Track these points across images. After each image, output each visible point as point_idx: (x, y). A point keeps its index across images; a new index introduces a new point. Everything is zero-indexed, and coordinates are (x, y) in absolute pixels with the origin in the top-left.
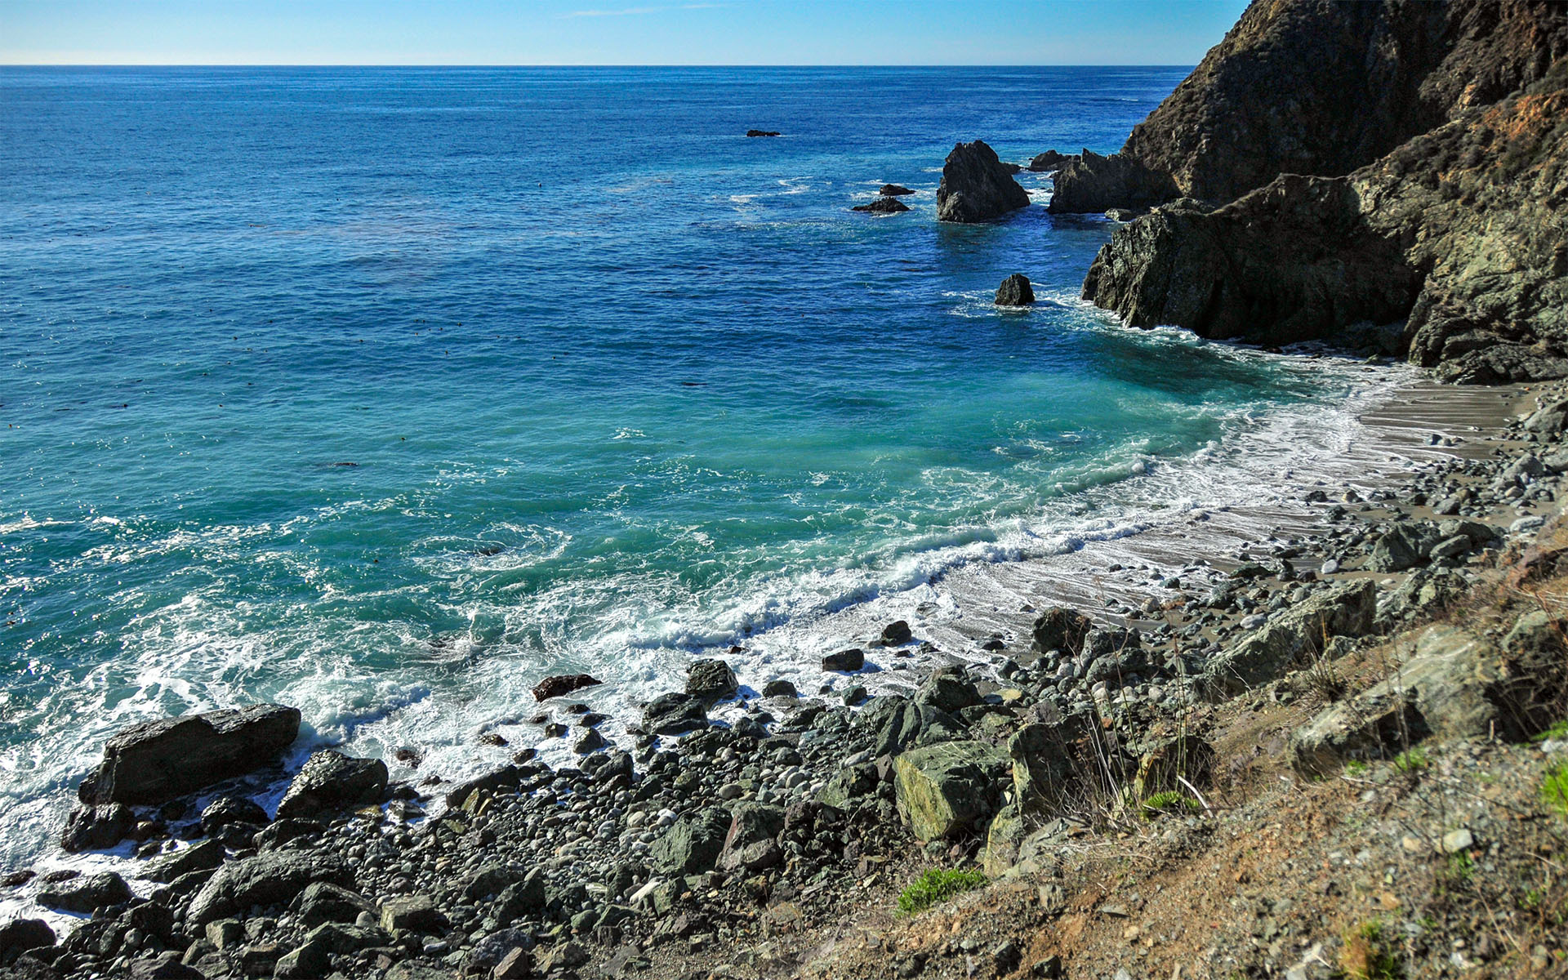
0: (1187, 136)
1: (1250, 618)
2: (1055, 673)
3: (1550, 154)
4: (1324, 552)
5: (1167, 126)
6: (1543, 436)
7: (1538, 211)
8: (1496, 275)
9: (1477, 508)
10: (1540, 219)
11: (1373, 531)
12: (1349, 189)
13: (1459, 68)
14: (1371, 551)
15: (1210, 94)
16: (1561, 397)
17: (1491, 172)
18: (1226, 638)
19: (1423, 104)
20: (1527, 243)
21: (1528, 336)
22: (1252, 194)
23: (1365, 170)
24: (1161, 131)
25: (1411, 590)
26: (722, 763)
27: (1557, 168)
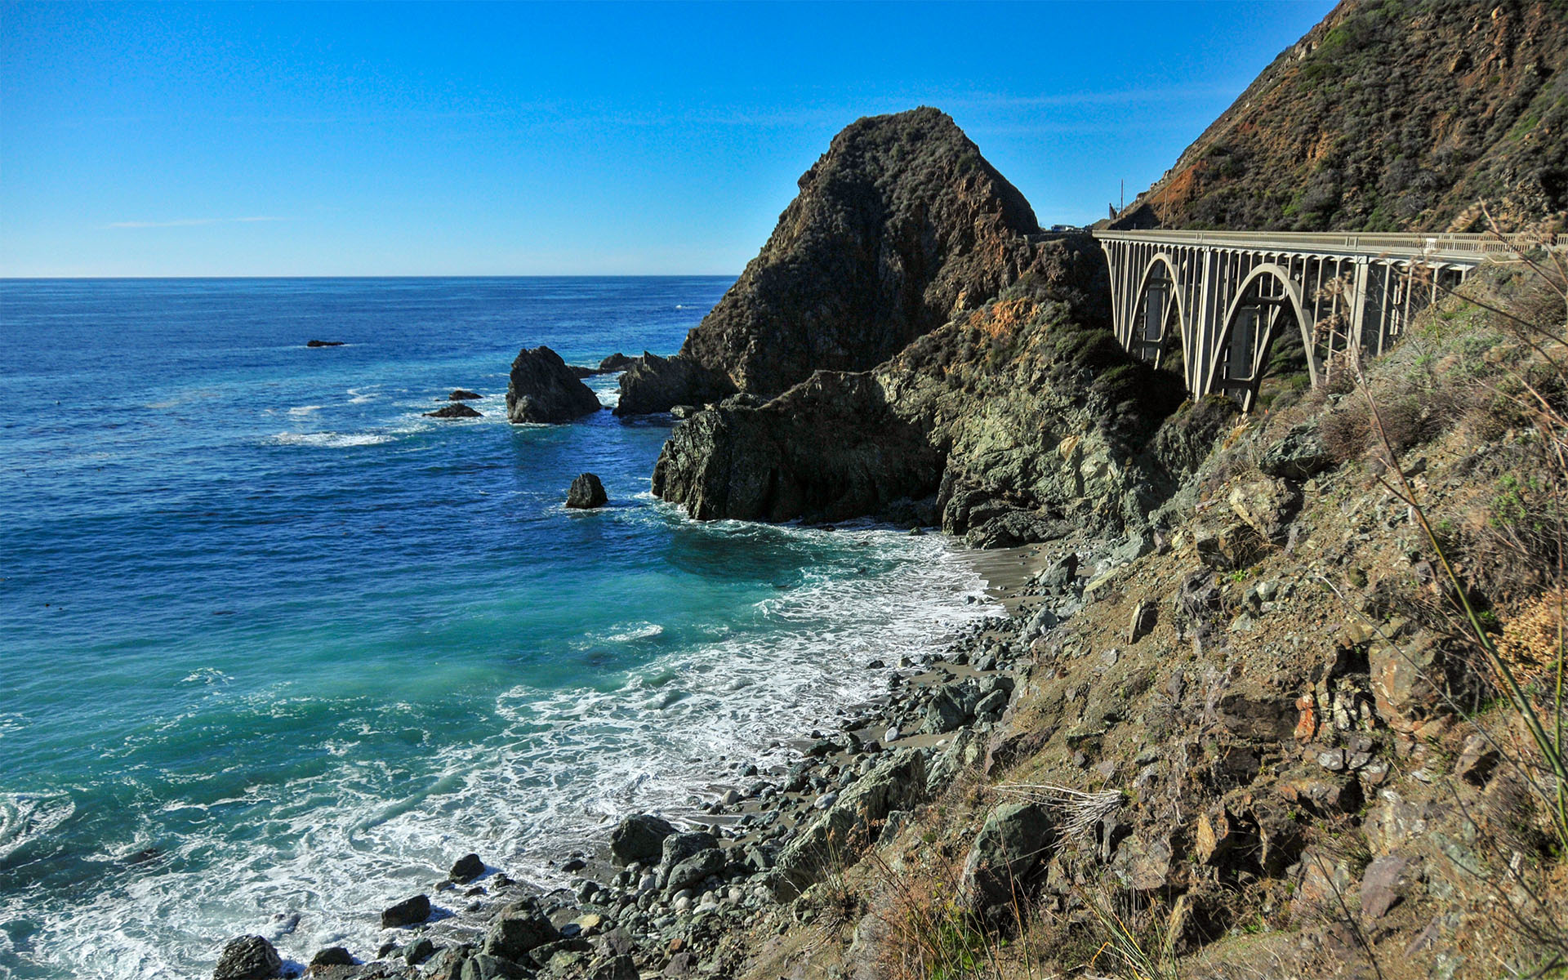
0: (737, 338)
1: (823, 798)
2: (636, 888)
3: (1024, 350)
4: (886, 720)
5: (718, 330)
6: (1054, 590)
7: (1024, 397)
8: (1000, 452)
9: (1009, 662)
10: (1025, 403)
11: (926, 694)
12: (875, 382)
13: (951, 279)
14: (926, 714)
15: (753, 300)
16: (1063, 554)
17: (983, 365)
18: (803, 822)
19: (928, 307)
20: (1019, 423)
21: (1032, 502)
22: (793, 389)
23: (884, 366)
24: (713, 334)
25: (957, 751)
27: (1031, 361)
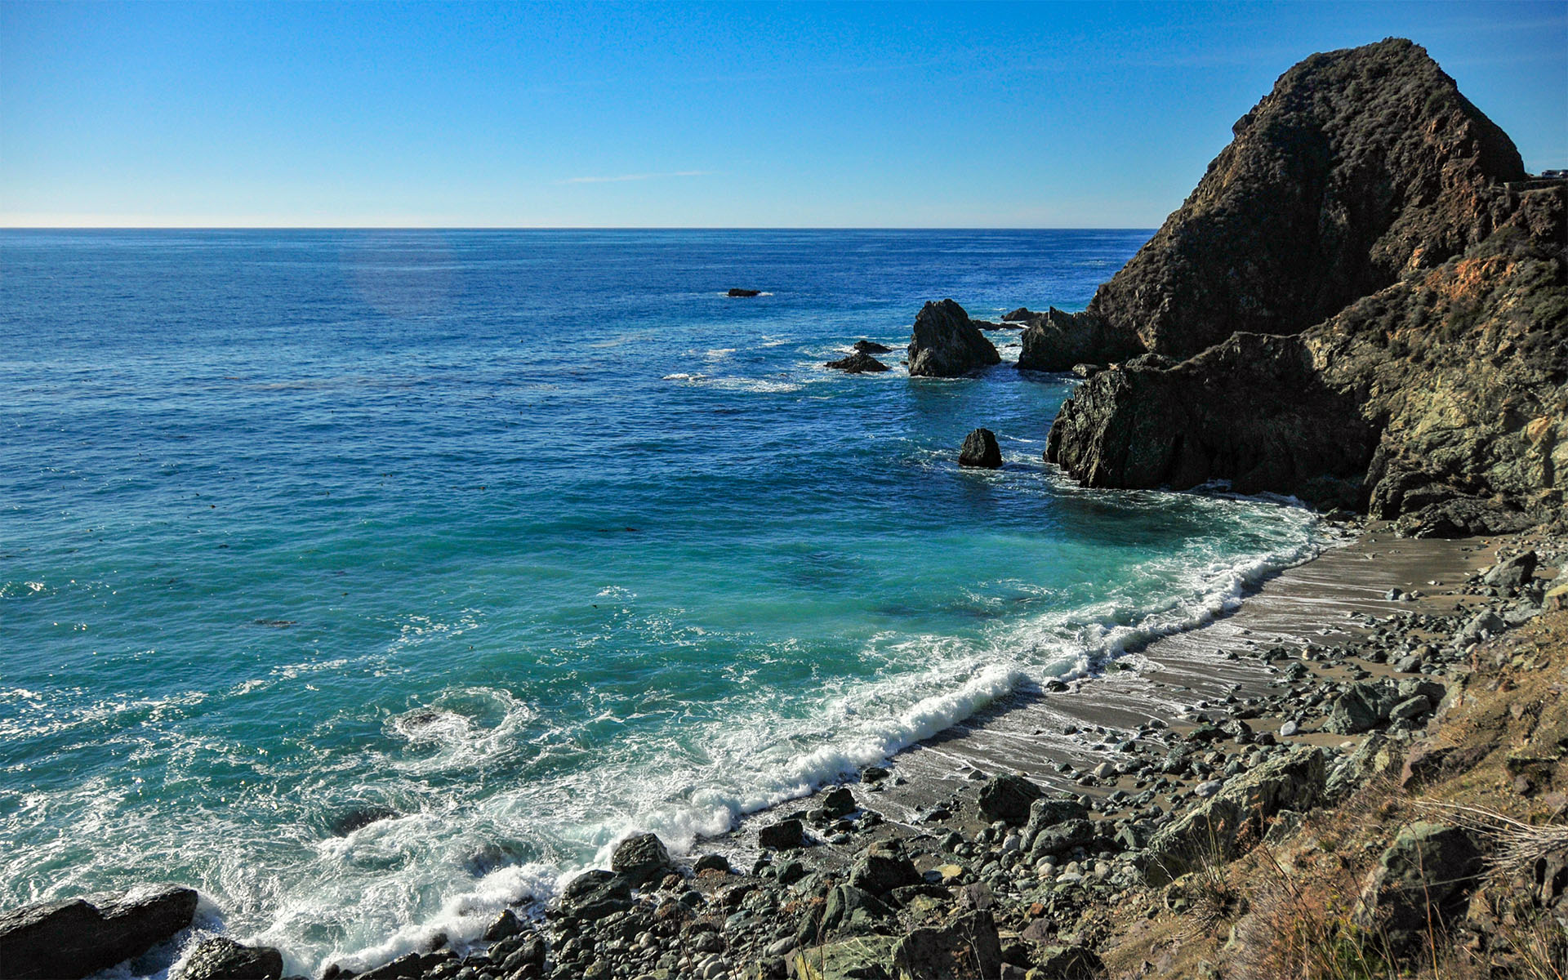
0: (1150, 295)
1: (1204, 785)
2: (1001, 846)
3: (1491, 315)
4: (1284, 713)
5: (1130, 286)
6: (1503, 591)
7: (1485, 369)
8: (1449, 430)
9: (1438, 666)
10: (1486, 376)
11: (1333, 690)
12: (1302, 346)
13: (1406, 233)
14: (1330, 711)
15: (1170, 256)
16: (1519, 551)
17: (1437, 331)
18: (1181, 806)
19: (1374, 266)
20: (1476, 400)
21: (1484, 490)
22: (1208, 351)
23: (1316, 329)
24: (1125, 290)
25: (1365, 756)
26: (640, 950)
27: (1499, 328)
